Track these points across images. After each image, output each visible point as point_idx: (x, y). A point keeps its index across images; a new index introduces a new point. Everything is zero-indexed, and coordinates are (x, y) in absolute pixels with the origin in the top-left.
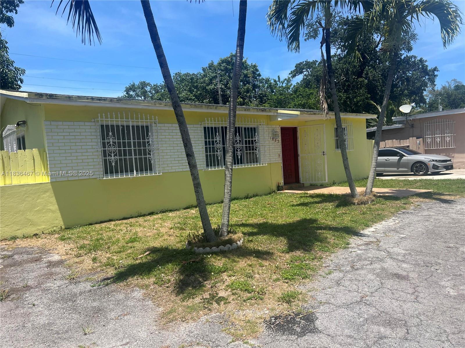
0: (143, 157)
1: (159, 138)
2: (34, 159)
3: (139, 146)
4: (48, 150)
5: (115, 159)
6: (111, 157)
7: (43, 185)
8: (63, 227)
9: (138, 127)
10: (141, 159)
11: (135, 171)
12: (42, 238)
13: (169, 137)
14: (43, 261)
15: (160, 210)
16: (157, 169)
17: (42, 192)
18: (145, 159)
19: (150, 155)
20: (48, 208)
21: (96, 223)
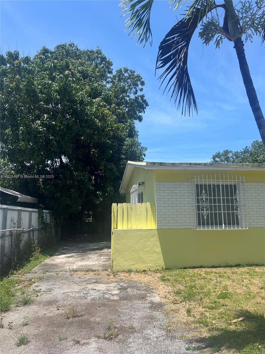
0: (231, 212)
1: (246, 196)
2: (147, 210)
3: (228, 202)
4: (157, 204)
5: (207, 213)
6: (204, 211)
7: (152, 231)
8: (164, 267)
9: (227, 186)
10: (229, 214)
11: (223, 225)
12: (149, 275)
13: (255, 194)
14: (147, 300)
15: (246, 263)
16: (244, 224)
17: (151, 236)
18: (233, 214)
19: (238, 211)
20: (154, 250)
21: (190, 268)
